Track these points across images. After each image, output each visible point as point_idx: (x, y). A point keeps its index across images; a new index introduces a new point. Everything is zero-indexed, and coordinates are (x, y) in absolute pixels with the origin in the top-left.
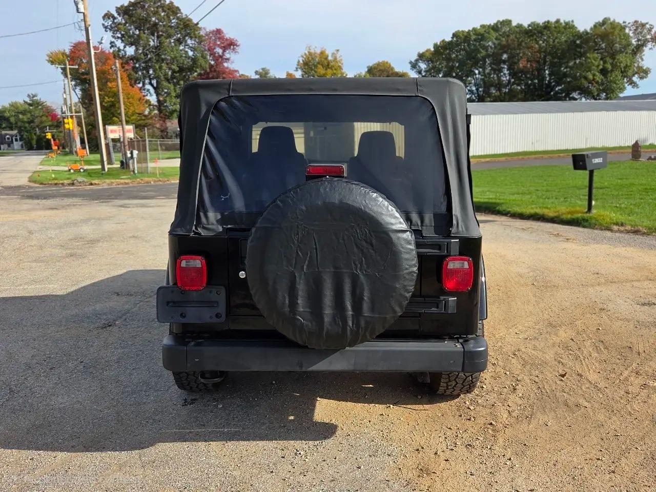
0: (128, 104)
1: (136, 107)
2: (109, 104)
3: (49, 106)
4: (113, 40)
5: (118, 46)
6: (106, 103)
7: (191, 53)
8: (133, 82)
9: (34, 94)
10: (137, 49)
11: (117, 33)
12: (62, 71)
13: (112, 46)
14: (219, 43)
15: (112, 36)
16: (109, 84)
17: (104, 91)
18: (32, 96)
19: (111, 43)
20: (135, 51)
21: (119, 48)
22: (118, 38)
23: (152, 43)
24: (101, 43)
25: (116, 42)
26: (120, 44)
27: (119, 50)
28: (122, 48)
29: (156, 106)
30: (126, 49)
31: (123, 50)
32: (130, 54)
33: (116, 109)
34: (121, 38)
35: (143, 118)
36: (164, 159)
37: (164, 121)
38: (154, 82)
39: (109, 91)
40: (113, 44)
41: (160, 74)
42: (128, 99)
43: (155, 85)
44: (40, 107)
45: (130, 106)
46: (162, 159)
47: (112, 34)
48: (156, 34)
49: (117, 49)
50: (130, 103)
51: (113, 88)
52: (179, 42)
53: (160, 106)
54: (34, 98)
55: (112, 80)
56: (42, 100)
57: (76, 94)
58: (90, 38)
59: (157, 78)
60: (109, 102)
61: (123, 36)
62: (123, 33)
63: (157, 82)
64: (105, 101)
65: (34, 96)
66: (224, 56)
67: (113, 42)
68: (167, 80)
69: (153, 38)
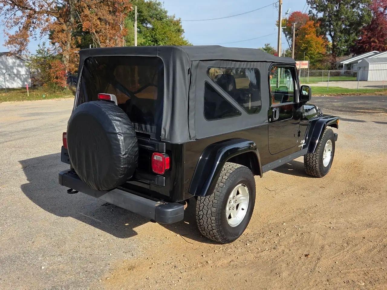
0: (316, 47)
1: (320, 50)
2: (304, 48)
3: (275, 50)
4: (311, 9)
5: (313, 13)
6: (302, 47)
7: (360, 13)
8: (319, 34)
9: (268, 44)
10: (325, 14)
11: (314, 5)
12: (283, 30)
13: (310, 13)
14: (382, 4)
15: (311, 7)
16: (306, 36)
17: (303, 40)
18: (267, 45)
19: (310, 11)
20: (323, 15)
21: (313, 14)
22: (314, 8)
23: (335, 9)
24: (287, 13)
25: (312, 10)
26: (314, 11)
27: (314, 15)
28: (315, 14)
29: (331, 48)
30: (318, 14)
31: (316, 15)
32: (320, 17)
33: (308, 51)
34: (316, 8)
35: (322, 56)
36: (325, 81)
37: (334, 58)
38: (333, 33)
39: (306, 40)
40: (311, 12)
41: (336, 28)
42: (316, 44)
43: (333, 35)
44: (270, 51)
45: (316, 49)
46: (324, 81)
47: (311, 6)
48: (338, 3)
49: (312, 15)
50: (317, 47)
51: (308, 38)
52: (353, 6)
53: (334, 48)
54: (268, 46)
55: (308, 33)
56: (271, 47)
57: (289, 43)
58: (281, 11)
59: (335, 30)
60: (304, 47)
61: (317, 6)
62: (318, 4)
63: (334, 34)
64: (302, 46)
65: (268, 45)
66: (385, 12)
67: (311, 11)
68: (341, 32)
69: (336, 6)
